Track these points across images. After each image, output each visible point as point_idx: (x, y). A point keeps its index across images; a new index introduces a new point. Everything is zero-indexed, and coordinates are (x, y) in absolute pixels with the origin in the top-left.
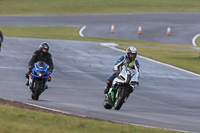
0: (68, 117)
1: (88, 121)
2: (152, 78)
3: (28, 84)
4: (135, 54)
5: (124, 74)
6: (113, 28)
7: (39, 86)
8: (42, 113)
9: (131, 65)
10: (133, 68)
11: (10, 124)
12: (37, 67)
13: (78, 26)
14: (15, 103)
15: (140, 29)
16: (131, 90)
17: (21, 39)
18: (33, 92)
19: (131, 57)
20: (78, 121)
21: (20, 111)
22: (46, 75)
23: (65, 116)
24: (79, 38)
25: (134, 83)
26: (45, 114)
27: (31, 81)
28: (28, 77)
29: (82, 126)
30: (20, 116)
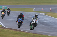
0: (30, 33)
1: (36, 34)
2: (54, 23)
3: (17, 24)
4: (37, 16)
5: (34, 21)
6: (43, 9)
7: (20, 24)
8: (23, 32)
9: (36, 18)
10: (37, 19)
11: (13, 35)
12: (19, 19)
13: (33, 8)
14: (15, 30)
15: (50, 9)
16: (36, 25)
17: (17, 12)
18: (18, 26)
19: (36, 16)
20: (33, 34)
21: (16, 32)
22: (22, 21)
23: (29, 33)
24: (33, 11)
25: (37, 23)
26: (23, 33)
27: (18, 23)
28: (17, 22)
29: (34, 36)
30: (16, 33)
